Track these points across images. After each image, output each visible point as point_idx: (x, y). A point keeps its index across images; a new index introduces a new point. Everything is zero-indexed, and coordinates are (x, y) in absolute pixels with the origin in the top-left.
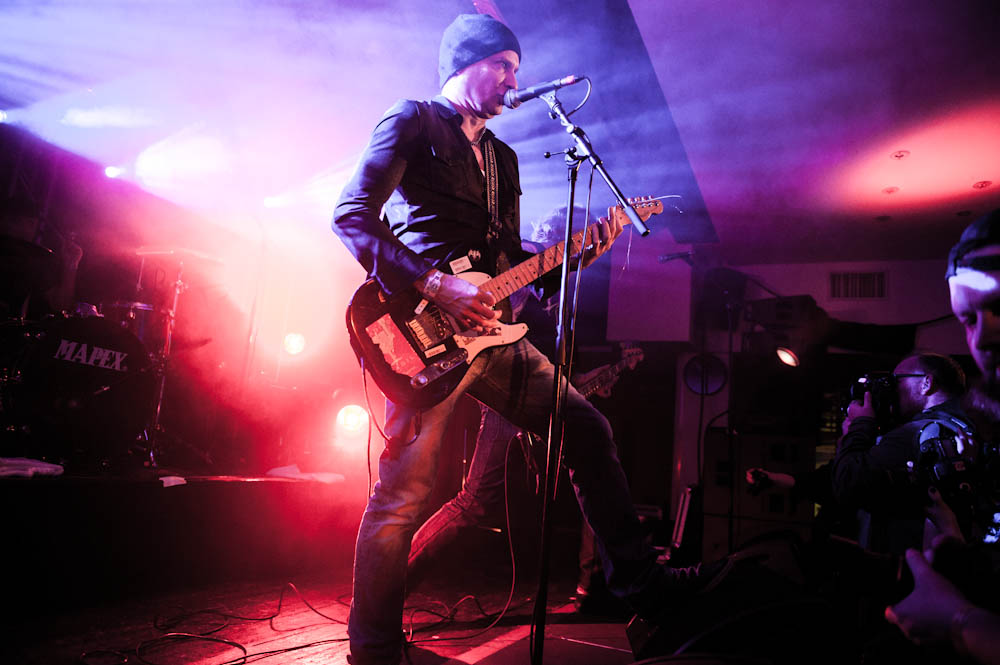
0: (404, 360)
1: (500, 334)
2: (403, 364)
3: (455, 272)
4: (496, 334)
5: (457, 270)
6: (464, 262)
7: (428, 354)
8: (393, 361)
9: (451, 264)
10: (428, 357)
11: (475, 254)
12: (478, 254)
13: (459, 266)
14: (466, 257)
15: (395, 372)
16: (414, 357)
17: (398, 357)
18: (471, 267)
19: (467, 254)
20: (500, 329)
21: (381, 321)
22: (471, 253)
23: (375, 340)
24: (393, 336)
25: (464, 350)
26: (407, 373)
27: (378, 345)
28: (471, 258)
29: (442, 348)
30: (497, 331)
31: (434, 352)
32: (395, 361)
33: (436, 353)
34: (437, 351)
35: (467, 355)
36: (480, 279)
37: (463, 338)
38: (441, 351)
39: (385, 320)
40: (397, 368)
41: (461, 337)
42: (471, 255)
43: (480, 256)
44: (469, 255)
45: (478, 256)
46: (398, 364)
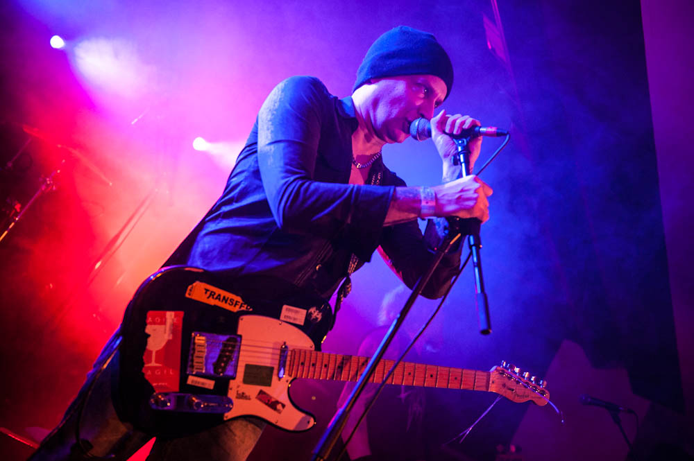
1: (279, 412)
2: (158, 373)
3: (282, 318)
4: (275, 409)
5: (285, 316)
6: (300, 315)
7: (191, 380)
8: (150, 362)
9: (285, 307)
10: (189, 382)
11: (317, 314)
12: (319, 317)
13: (290, 314)
14: (304, 312)
15: (143, 374)
16: (173, 373)
17: (156, 362)
18: (302, 324)
19: (307, 309)
20: (283, 406)
21: (170, 316)
22: (312, 310)
23: (149, 329)
24: (170, 337)
25: (230, 402)
26: (154, 384)
27: (149, 336)
28: (308, 315)
29: (210, 384)
30: (279, 407)
31: (199, 383)
32: (153, 364)
33: (200, 385)
34: (203, 384)
35: (229, 409)
36: (302, 342)
37: (239, 389)
38: (206, 386)
39: (175, 316)
40: (149, 373)
41: (238, 387)
42: (311, 313)
43: (319, 320)
44: (310, 311)
45: (317, 318)
46: (153, 369)
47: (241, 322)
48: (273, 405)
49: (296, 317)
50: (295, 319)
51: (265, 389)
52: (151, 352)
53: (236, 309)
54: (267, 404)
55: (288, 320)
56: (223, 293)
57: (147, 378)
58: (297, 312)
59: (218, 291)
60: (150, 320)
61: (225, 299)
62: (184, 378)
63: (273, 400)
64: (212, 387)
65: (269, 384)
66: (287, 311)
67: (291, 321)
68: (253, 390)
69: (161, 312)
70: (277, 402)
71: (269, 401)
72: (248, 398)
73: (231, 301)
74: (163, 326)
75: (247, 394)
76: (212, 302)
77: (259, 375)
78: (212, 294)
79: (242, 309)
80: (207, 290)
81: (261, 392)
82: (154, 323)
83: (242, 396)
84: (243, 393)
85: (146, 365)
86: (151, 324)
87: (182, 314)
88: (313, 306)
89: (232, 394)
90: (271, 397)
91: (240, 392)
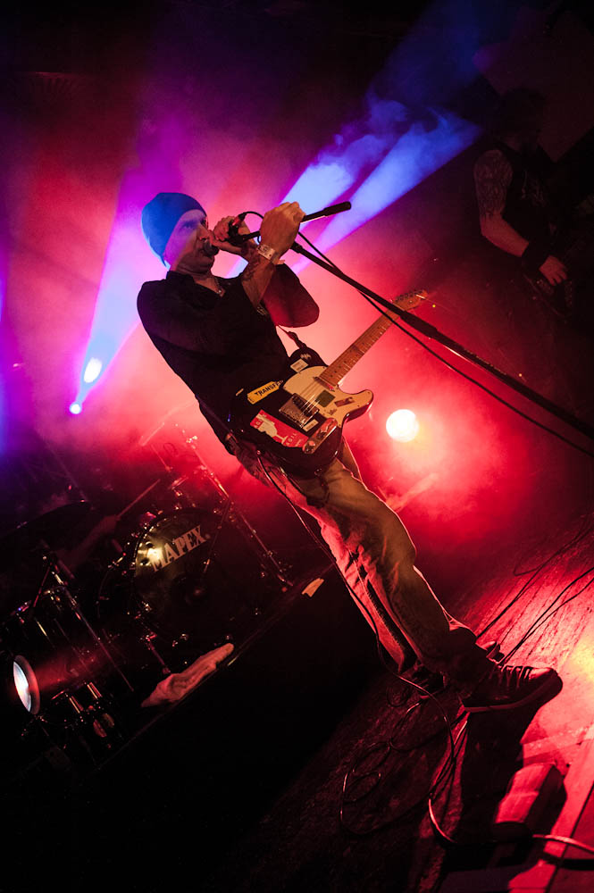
0: (290, 437)
1: (353, 402)
3: (297, 371)
4: (349, 403)
5: (298, 369)
9: (292, 366)
10: (307, 430)
11: (307, 356)
13: (298, 367)
19: (299, 358)
20: (351, 398)
22: (302, 356)
23: (261, 429)
28: (304, 359)
29: (315, 422)
30: (350, 400)
31: (310, 426)
34: (312, 424)
35: (336, 422)
36: (318, 370)
37: (327, 412)
38: (314, 424)
40: (288, 444)
41: (325, 411)
43: (310, 357)
44: (302, 358)
46: (287, 441)
47: (286, 389)
48: (347, 402)
51: (335, 400)
53: (277, 388)
59: (261, 389)
61: (268, 389)
62: (302, 431)
63: (344, 401)
64: (317, 422)
65: (333, 397)
68: (332, 406)
70: (347, 399)
72: (335, 411)
74: (263, 423)
75: (332, 409)
76: (265, 395)
77: (325, 399)
81: (335, 403)
83: (332, 413)
84: (330, 411)
89: (327, 416)
90: (342, 401)
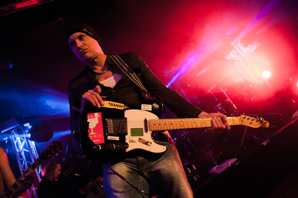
1: (150, 146)
2: (95, 136)
3: (142, 109)
4: (147, 145)
6: (150, 107)
7: (109, 138)
8: (91, 133)
11: (156, 106)
12: (158, 106)
14: (151, 106)
15: (89, 138)
16: (101, 136)
17: (94, 132)
18: (151, 110)
19: (152, 104)
20: (151, 143)
21: (97, 115)
22: (154, 104)
24: (98, 122)
25: (127, 144)
26: (94, 141)
27: (89, 123)
29: (117, 138)
30: (149, 144)
31: (112, 138)
32: (92, 133)
33: (113, 139)
34: (114, 138)
35: (127, 147)
37: (130, 139)
38: (116, 140)
39: (99, 114)
40: (91, 137)
41: (129, 138)
42: (154, 106)
43: (158, 108)
44: (153, 105)
45: (157, 107)
46: (93, 135)
48: (146, 143)
49: (148, 108)
50: (147, 109)
51: (141, 137)
52: (91, 129)
53: (122, 108)
54: (143, 143)
55: (145, 110)
56: (116, 103)
57: (91, 139)
58: (148, 106)
59: (114, 103)
60: (89, 117)
61: (117, 106)
62: (106, 137)
63: (146, 141)
64: (118, 140)
65: (142, 135)
66: (143, 106)
67: (146, 110)
68: (136, 138)
69: (92, 114)
70: (148, 142)
71: (144, 142)
72: (134, 142)
73: (120, 106)
74: (94, 119)
75: (134, 140)
76: (112, 107)
77: (136, 132)
78: (112, 104)
79: (125, 108)
80: (109, 103)
81: (140, 139)
82: (91, 118)
83: (132, 141)
84: (132, 140)
85: (90, 134)
86: (89, 118)
87: (101, 113)
88: (154, 103)
89: (127, 141)
90: (145, 140)
91: (131, 140)
